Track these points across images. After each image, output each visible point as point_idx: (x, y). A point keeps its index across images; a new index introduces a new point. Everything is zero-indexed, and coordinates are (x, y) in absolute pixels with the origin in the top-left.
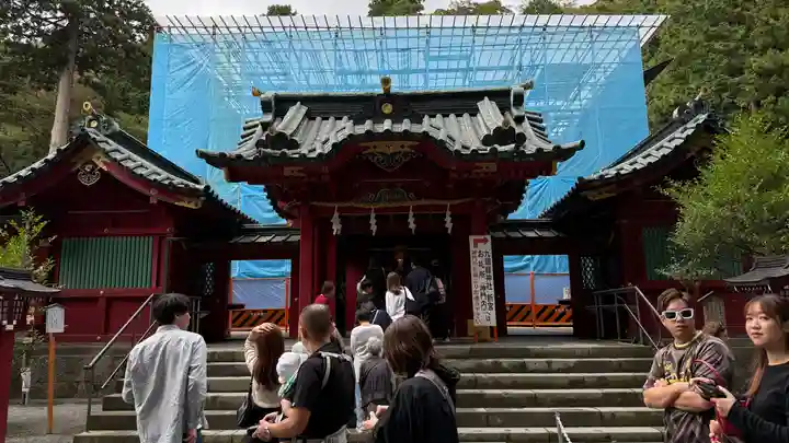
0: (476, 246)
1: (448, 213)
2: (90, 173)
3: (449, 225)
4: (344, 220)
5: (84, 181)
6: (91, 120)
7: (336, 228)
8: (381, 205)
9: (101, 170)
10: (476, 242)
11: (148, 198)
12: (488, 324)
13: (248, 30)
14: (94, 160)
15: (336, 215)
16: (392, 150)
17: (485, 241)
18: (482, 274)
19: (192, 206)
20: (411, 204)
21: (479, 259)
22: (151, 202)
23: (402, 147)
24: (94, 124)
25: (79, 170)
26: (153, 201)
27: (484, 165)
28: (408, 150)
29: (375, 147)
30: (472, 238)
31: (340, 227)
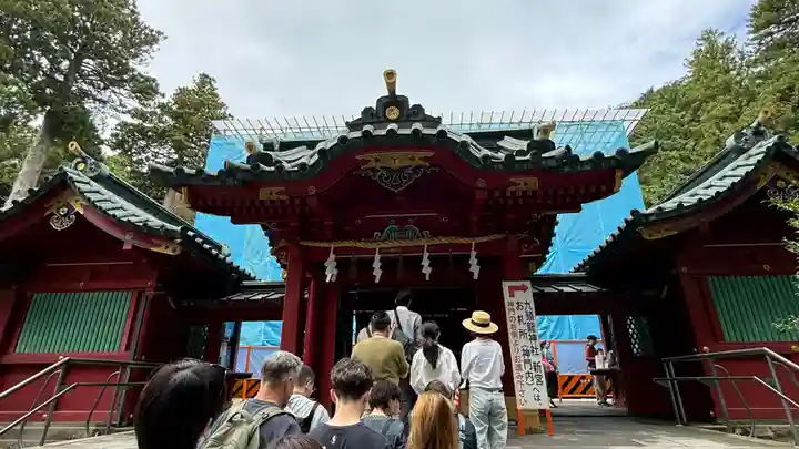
0: (512, 295)
1: (474, 253)
2: (65, 216)
3: (475, 269)
4: (340, 265)
5: (56, 226)
6: (79, 163)
7: (331, 274)
8: (388, 245)
9: (77, 214)
10: (512, 289)
11: (122, 243)
12: (536, 406)
13: (289, 131)
14: (72, 203)
15: (332, 256)
16: (398, 164)
17: (524, 289)
18: (523, 333)
19: (169, 252)
20: (424, 243)
21: (518, 313)
22: (124, 248)
23: (413, 159)
24: (81, 166)
25: (53, 214)
26: (127, 247)
27: (521, 181)
28: (422, 162)
29: (377, 160)
30: (506, 285)
31: (336, 272)
